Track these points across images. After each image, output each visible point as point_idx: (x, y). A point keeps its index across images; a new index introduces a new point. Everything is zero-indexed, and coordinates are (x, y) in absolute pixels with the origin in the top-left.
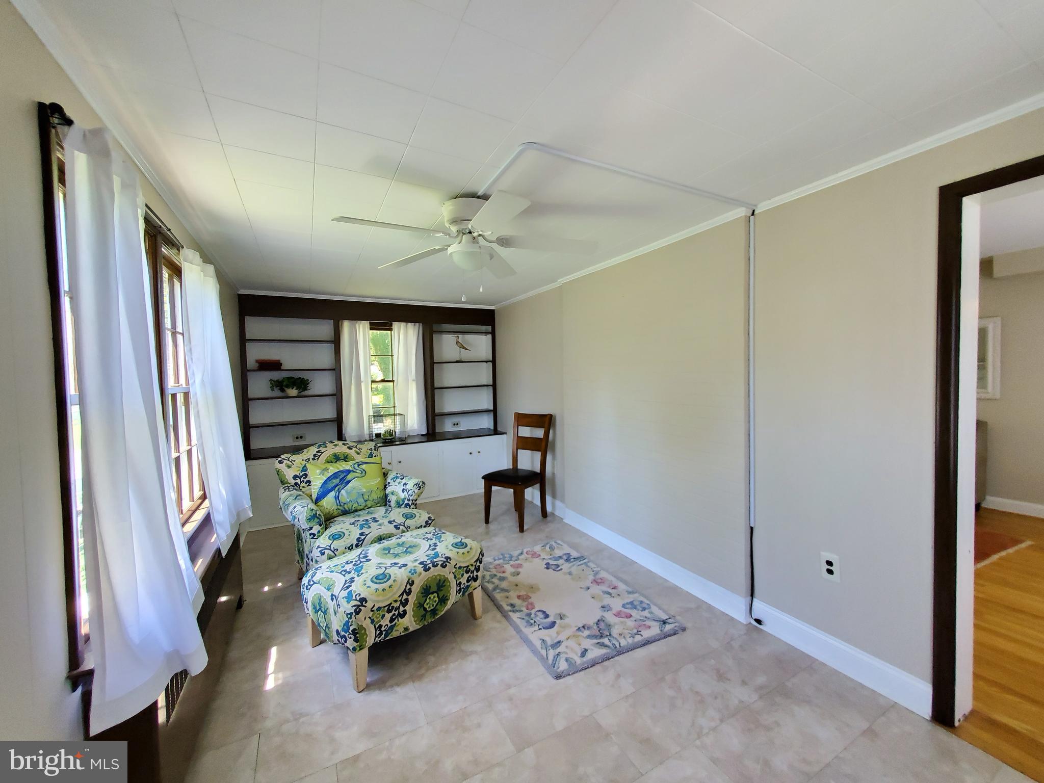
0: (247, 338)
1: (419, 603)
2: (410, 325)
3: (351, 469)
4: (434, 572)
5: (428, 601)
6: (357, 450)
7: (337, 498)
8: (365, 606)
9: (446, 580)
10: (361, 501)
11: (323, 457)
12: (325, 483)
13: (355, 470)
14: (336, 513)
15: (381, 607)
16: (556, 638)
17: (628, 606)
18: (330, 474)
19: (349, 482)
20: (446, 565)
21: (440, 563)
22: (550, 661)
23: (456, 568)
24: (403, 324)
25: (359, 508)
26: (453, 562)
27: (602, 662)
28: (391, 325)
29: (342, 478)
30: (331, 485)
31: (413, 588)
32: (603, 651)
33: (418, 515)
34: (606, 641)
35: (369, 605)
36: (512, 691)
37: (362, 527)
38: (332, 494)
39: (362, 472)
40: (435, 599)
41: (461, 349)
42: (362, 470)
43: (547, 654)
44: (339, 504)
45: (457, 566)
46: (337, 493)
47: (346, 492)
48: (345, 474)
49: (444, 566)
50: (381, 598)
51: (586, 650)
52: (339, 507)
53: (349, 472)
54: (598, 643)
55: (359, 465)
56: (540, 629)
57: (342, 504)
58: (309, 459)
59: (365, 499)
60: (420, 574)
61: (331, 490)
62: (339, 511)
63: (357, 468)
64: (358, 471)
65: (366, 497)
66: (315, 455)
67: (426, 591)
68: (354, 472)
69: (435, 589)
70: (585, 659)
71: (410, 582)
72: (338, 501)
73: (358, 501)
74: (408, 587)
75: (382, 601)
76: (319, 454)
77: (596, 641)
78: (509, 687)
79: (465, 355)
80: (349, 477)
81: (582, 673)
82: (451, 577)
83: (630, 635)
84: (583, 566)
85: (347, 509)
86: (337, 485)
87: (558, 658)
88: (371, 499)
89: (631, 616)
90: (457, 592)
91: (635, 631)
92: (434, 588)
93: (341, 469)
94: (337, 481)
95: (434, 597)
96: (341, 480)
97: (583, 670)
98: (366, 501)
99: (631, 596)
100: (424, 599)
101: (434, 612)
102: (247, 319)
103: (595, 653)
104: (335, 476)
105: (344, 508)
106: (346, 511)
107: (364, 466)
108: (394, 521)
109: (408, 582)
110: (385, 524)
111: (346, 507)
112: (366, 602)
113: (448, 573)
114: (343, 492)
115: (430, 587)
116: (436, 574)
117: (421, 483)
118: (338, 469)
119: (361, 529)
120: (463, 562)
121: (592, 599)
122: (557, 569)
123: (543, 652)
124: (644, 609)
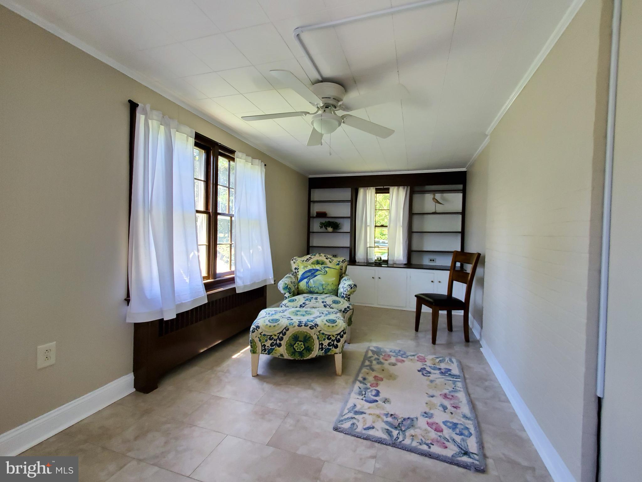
0: (311, 200)
1: (291, 343)
2: (401, 188)
3: (319, 269)
4: (303, 329)
5: (296, 345)
6: (330, 260)
7: (307, 283)
8: (258, 331)
9: (310, 337)
10: (321, 288)
11: (311, 261)
12: (304, 273)
13: (321, 270)
14: (305, 291)
15: (266, 335)
16: (365, 409)
17: (448, 424)
18: (307, 270)
19: (316, 276)
20: (313, 328)
21: (310, 325)
22: (343, 418)
23: (320, 333)
24: (396, 188)
25: (319, 292)
26: (319, 329)
27: (374, 441)
28: (388, 189)
29: (312, 273)
30: (306, 275)
31: (287, 332)
32: (385, 436)
33: (342, 303)
34: (395, 433)
35: (260, 331)
36: (304, 418)
37: (307, 300)
38: (306, 280)
39: (325, 272)
40: (302, 346)
41: (436, 203)
42: (325, 271)
43: (347, 413)
44: (308, 287)
45: (321, 332)
46: (308, 280)
47: (313, 281)
48: (315, 271)
49: (311, 328)
50: (267, 330)
51: (373, 428)
52: (308, 288)
53: (317, 270)
54: (388, 429)
55: (324, 268)
56: (362, 399)
57: (309, 287)
58: (304, 260)
59: (324, 288)
60: (295, 326)
61: (305, 278)
62: (307, 290)
63: (323, 269)
64: (323, 271)
65: (324, 287)
66: (307, 259)
67: (296, 338)
68: (320, 270)
69: (302, 340)
70: (364, 432)
71: (287, 329)
72: (307, 285)
73: (319, 288)
74: (285, 331)
75: (267, 332)
76: (310, 259)
77: (387, 427)
78: (306, 415)
79: (440, 208)
80: (317, 273)
81: (353, 438)
82: (315, 337)
83: (420, 441)
84: (451, 382)
85: (312, 291)
86: (309, 276)
87: (350, 420)
88: (327, 289)
89: (442, 431)
90: (319, 349)
91: (429, 442)
92: (301, 338)
93: (314, 268)
94: (309, 274)
95: (301, 344)
96: (312, 274)
97: (355, 436)
98: (323, 289)
99: (463, 420)
100: (294, 342)
101: (301, 354)
102: (312, 190)
103: (379, 433)
104: (310, 271)
105: (310, 289)
106: (311, 291)
107: (327, 269)
108: (326, 302)
109: (285, 328)
110: (319, 302)
111: (311, 289)
112: (259, 328)
113: (313, 334)
114: (311, 281)
115: (299, 337)
116: (305, 331)
117: (353, 285)
118: (313, 267)
119: (306, 300)
120: (326, 331)
121: (425, 404)
122: (425, 375)
123: (346, 411)
124: (461, 434)
